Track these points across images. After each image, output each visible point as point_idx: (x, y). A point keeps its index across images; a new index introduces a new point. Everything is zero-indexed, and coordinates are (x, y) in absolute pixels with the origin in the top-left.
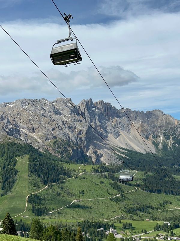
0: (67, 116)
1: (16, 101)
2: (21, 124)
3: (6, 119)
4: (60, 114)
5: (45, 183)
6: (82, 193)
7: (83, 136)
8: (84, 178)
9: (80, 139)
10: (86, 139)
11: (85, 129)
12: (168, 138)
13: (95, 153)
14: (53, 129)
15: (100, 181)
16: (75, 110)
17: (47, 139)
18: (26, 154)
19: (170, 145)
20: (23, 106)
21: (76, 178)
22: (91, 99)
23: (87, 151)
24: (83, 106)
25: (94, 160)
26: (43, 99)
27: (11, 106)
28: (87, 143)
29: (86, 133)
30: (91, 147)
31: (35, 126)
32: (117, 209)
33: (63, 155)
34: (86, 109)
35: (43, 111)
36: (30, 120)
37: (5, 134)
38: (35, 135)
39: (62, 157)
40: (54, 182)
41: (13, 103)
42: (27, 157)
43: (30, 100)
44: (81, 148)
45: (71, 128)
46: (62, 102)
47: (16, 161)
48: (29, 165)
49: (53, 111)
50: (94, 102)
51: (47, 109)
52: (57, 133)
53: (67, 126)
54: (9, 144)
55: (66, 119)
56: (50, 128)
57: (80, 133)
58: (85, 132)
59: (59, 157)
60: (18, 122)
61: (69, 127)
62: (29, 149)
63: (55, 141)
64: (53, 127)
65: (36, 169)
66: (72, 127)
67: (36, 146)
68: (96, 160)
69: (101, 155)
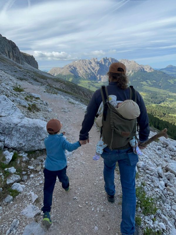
0: (93, 65)
2: (77, 68)
9: (95, 72)
10: (97, 72)
11: (98, 69)
12: (132, 72)
13: (100, 77)
16: (98, 63)
17: (84, 73)
18: (72, 77)
19: (131, 75)
20: (79, 62)
22: (106, 57)
23: (97, 76)
25: (98, 79)
26: (86, 59)
27: (76, 62)
30: (99, 75)
31: (81, 68)
34: (103, 61)
35: (85, 63)
37: (69, 72)
38: (81, 72)
43: (82, 60)
44: (95, 75)
45: (93, 69)
46: (93, 60)
47: (69, 79)
49: (89, 63)
50: (107, 58)
51: (87, 62)
52: (88, 71)
54: (69, 75)
57: (96, 70)
58: (97, 70)
59: (86, 78)
61: (92, 69)
67: (80, 75)
69: (102, 78)
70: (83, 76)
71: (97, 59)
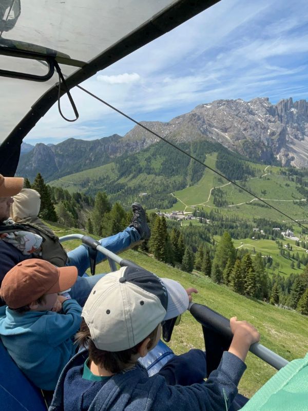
0: (261, 116)
1: (213, 102)
2: (215, 124)
3: (202, 119)
4: (254, 114)
5: (229, 180)
6: (264, 193)
7: (275, 137)
8: (268, 179)
9: (272, 140)
10: (278, 141)
11: (279, 130)
13: (287, 155)
14: (245, 130)
15: (285, 184)
16: (271, 111)
17: (238, 139)
18: (215, 151)
20: (219, 106)
21: (261, 178)
22: (291, 98)
23: (277, 153)
24: (280, 106)
25: (283, 162)
26: (239, 99)
27: (208, 107)
28: (279, 144)
29: (280, 134)
30: (282, 150)
31: (228, 126)
32: (299, 213)
33: (251, 155)
34: (284, 109)
35: (237, 112)
36: (224, 120)
37: (199, 132)
38: (227, 135)
39: (250, 157)
40: (237, 179)
41: (210, 104)
42: (215, 154)
43: (226, 101)
44: (271, 150)
45: (263, 128)
46: (258, 102)
47: (205, 158)
48: (217, 162)
49: (248, 111)
50: (294, 101)
51: (241, 109)
52: (248, 133)
53: (259, 126)
54: (201, 142)
55: (260, 120)
56: (242, 129)
57: (273, 134)
58: (278, 134)
59: (247, 157)
60: (213, 122)
61: (261, 128)
62: (218, 147)
63: (245, 142)
64: (245, 127)
65: (222, 167)
66: (265, 128)
67: (227, 145)
68: (286, 163)
69: (293, 159)
70: (236, 150)
71: (268, 99)
